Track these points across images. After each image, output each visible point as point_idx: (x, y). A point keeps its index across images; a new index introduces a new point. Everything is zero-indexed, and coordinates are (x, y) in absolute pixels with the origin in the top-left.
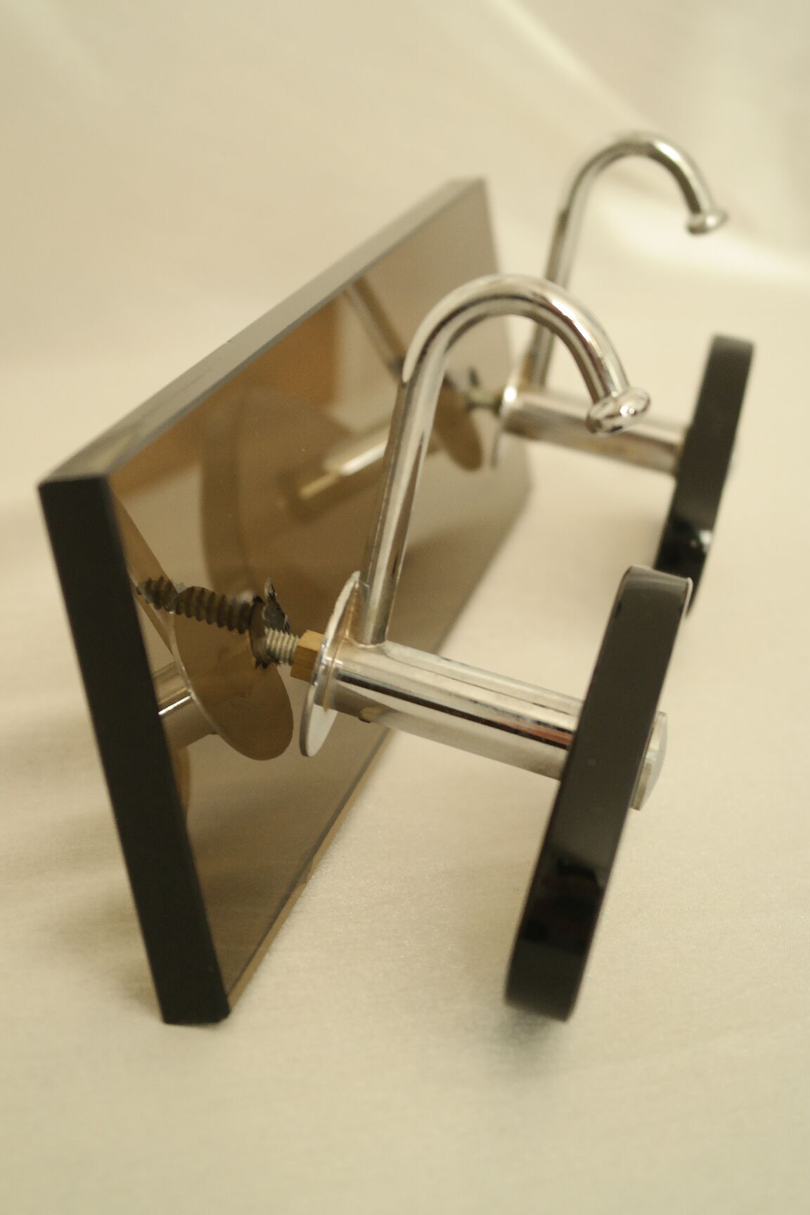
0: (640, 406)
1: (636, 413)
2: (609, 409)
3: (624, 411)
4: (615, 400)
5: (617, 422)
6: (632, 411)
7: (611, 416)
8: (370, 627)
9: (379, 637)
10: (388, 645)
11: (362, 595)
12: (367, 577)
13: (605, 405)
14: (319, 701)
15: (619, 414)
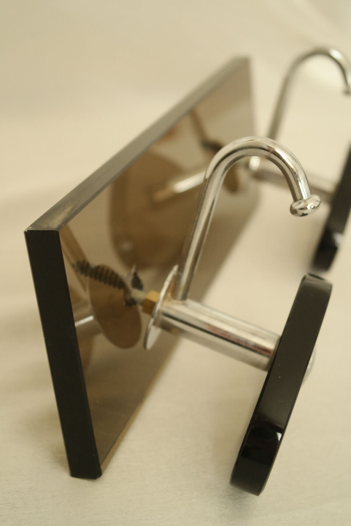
0: (316, 205)
1: (314, 208)
2: (302, 205)
3: (308, 207)
4: (305, 201)
5: (305, 212)
6: (312, 207)
7: (301, 209)
8: (180, 293)
9: (184, 297)
10: (189, 301)
11: (177, 279)
12: (181, 269)
13: (300, 203)
14: (154, 324)
15: (306, 208)
